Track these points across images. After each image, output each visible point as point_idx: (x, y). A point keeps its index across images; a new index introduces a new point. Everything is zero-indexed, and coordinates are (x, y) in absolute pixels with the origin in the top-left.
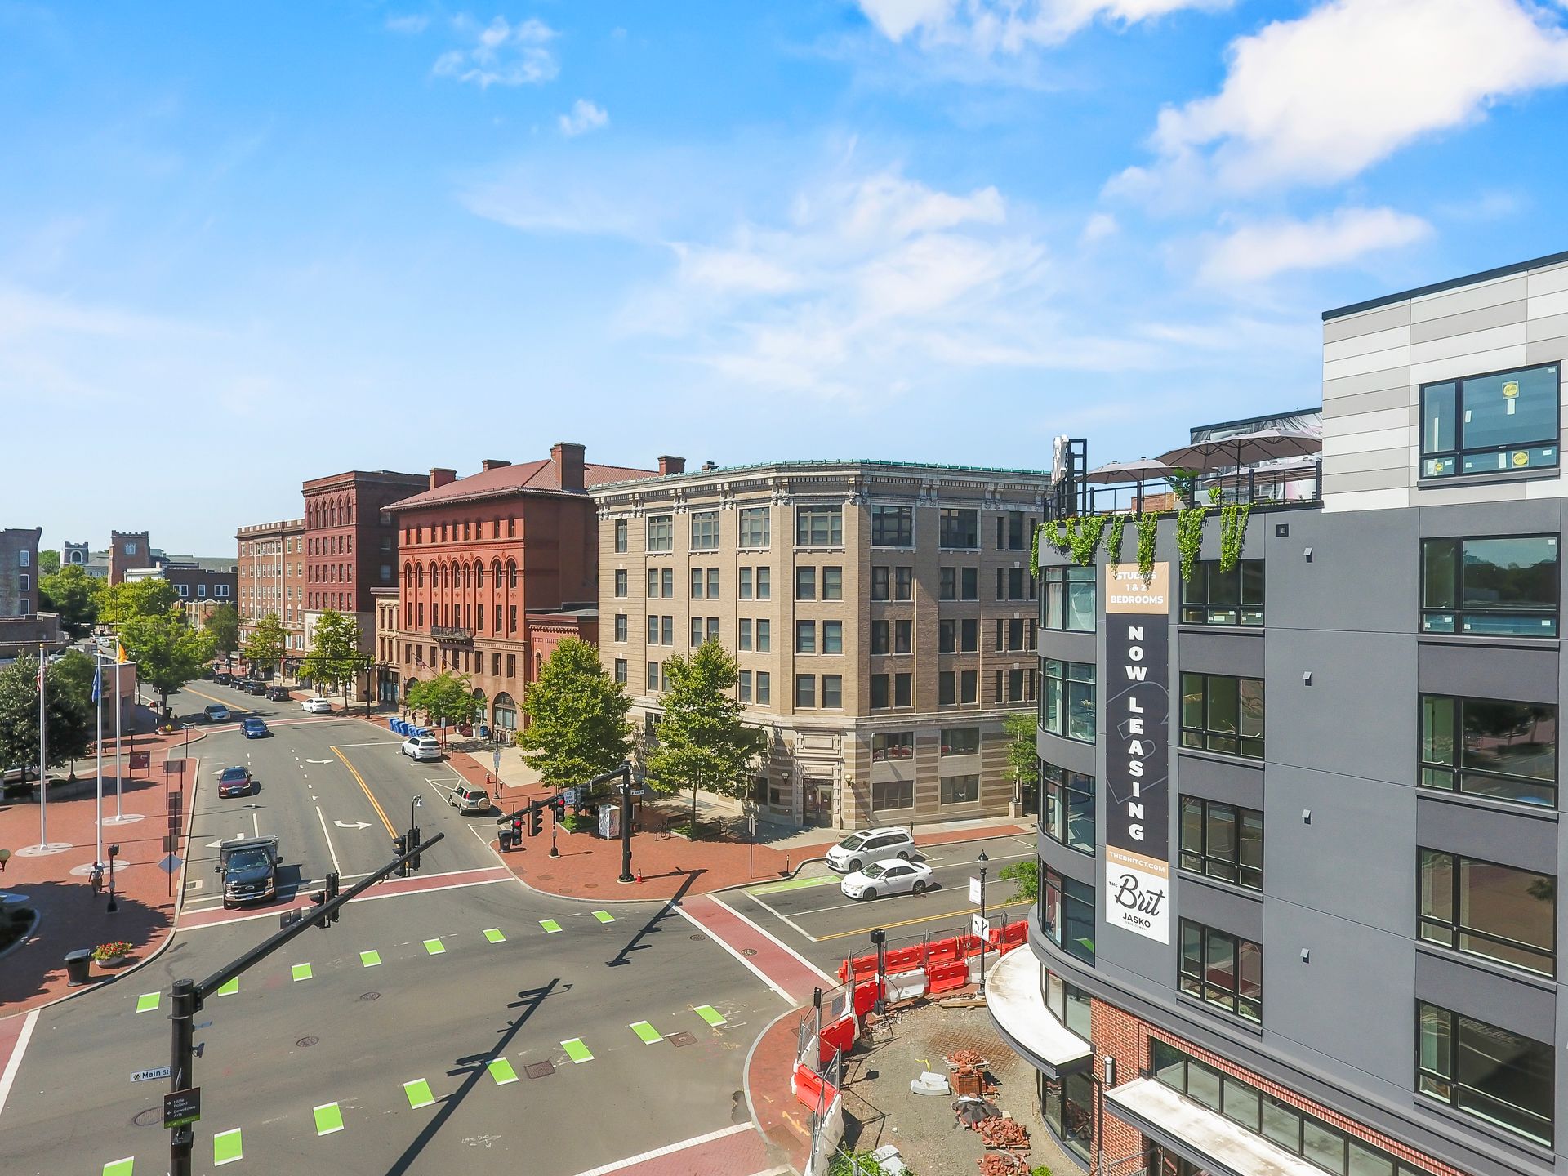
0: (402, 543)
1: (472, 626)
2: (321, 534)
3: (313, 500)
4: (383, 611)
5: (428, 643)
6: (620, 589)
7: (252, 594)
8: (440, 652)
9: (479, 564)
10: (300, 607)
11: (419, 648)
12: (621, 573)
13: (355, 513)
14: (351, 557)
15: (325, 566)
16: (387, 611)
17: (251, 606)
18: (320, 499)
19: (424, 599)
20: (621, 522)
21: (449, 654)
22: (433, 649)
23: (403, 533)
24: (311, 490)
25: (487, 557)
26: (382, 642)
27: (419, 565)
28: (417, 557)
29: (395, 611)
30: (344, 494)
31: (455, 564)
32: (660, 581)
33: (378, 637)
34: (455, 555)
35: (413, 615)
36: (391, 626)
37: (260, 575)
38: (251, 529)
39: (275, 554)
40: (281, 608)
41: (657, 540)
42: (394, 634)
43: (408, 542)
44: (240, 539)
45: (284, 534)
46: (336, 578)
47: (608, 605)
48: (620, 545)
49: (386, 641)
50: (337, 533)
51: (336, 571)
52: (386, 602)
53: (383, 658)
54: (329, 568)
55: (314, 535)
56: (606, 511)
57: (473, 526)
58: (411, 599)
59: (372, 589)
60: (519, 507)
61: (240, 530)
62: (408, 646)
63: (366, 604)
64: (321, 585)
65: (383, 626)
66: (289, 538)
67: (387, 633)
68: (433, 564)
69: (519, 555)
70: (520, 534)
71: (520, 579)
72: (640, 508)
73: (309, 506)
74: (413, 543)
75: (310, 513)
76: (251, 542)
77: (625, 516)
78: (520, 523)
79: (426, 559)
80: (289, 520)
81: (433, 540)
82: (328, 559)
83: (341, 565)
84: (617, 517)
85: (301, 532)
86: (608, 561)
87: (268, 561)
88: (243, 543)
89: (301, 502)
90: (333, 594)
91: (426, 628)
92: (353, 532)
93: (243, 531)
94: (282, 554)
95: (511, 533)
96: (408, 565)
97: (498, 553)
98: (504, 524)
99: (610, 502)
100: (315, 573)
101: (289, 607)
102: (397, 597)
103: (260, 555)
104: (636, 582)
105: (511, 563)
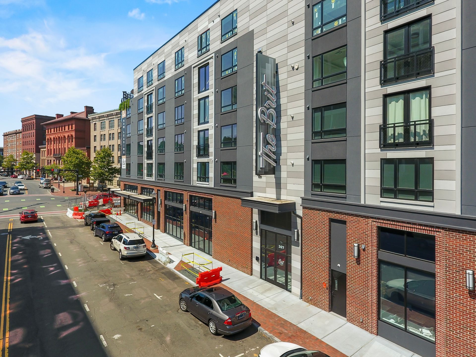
0: (47, 133)
1: (63, 153)
2: (26, 133)
3: (24, 123)
4: (42, 152)
5: (53, 159)
6: (95, 140)
7: (8, 151)
8: (56, 161)
9: (65, 137)
10: (20, 154)
11: (51, 161)
12: (95, 136)
13: (35, 126)
14: (34, 138)
15: (27, 141)
16: (43, 152)
17: (7, 155)
18: (26, 123)
19: (52, 148)
20: (95, 124)
21: (58, 161)
22: (54, 160)
23: (47, 131)
24: (23, 120)
25: (66, 135)
26: (42, 160)
27: (51, 139)
28: (50, 136)
29: (45, 152)
30: (32, 121)
31: (59, 137)
32: (103, 137)
33: (41, 159)
34: (59, 135)
35: (49, 152)
36: (44, 156)
37: (10, 145)
38: (7, 133)
39: (14, 139)
40: (15, 154)
41: (102, 128)
42: (45, 158)
43: (48, 133)
44: (4, 136)
45: (16, 133)
46: (30, 144)
47: (92, 144)
48: (95, 130)
49: (43, 160)
50: (30, 132)
51: (30, 143)
52: (43, 149)
53: (42, 165)
54: (28, 142)
55: (24, 133)
56: (92, 121)
57: (63, 127)
58: (49, 148)
59: (39, 146)
60: (73, 122)
61: (4, 133)
62: (48, 160)
63: (38, 151)
64: (27, 147)
65: (42, 156)
66: (18, 135)
67: (43, 158)
68: (54, 138)
69: (73, 134)
70: (74, 129)
71: (74, 140)
72: (99, 120)
73: (23, 125)
74: (49, 133)
75: (23, 127)
76: (7, 137)
77: (96, 122)
78: (74, 126)
79: (52, 137)
80: (18, 129)
81: (54, 132)
82: (28, 139)
83: (31, 141)
84: (94, 122)
85: (21, 132)
86: (93, 133)
87: (12, 141)
88: (5, 137)
89: (21, 124)
90: (29, 149)
91: (52, 155)
92: (34, 131)
93: (5, 133)
94: (16, 139)
95: (72, 128)
96: (48, 139)
97: (69, 134)
98: (70, 126)
99: (93, 119)
100: (24, 144)
101: (18, 154)
102: (45, 148)
103: (10, 140)
104: (98, 138)
105: (72, 136)
